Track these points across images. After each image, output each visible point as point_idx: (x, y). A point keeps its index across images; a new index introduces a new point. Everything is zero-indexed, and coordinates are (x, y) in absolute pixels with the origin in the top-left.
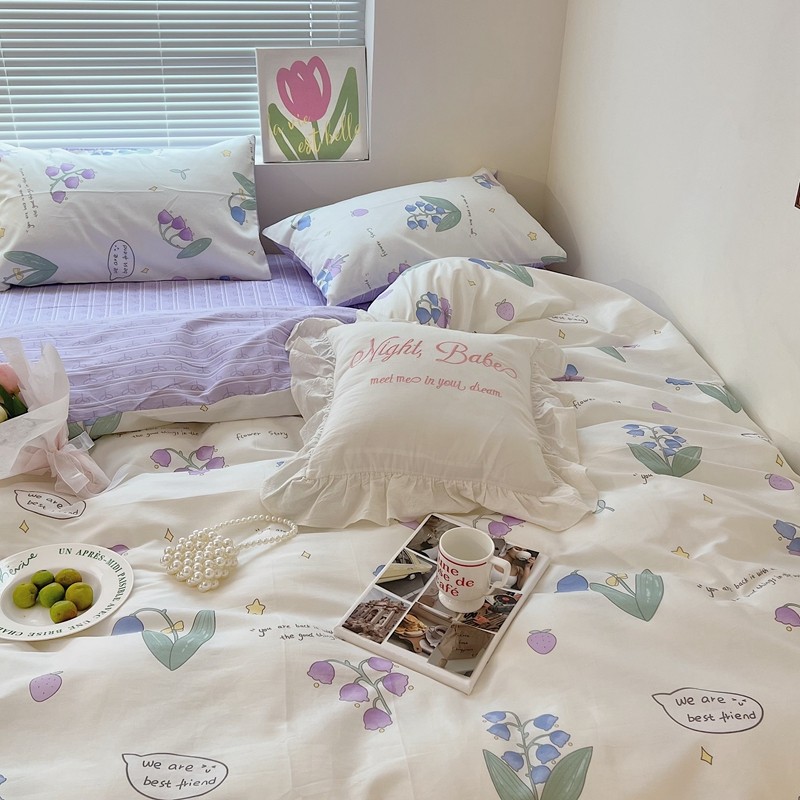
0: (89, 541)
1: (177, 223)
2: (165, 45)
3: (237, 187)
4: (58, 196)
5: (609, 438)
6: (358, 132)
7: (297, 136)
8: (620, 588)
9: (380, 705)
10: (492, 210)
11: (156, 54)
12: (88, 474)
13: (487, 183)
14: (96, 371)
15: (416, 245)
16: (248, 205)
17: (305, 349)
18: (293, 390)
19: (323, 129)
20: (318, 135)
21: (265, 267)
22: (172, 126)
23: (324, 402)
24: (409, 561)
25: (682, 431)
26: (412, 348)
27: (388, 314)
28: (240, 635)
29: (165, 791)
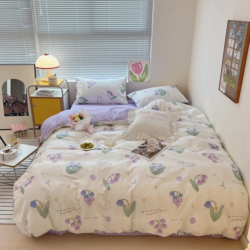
0: (93, 139)
1: (111, 93)
2: (111, 59)
3: (123, 86)
4: (89, 87)
5: (183, 130)
6: (147, 76)
7: (135, 77)
8: (178, 150)
9: (135, 161)
10: (173, 92)
11: (109, 61)
13: (173, 87)
14: (95, 115)
15: (155, 97)
16: (125, 90)
17: (131, 113)
18: (128, 120)
19: (140, 76)
21: (127, 102)
22: (111, 75)
23: (133, 121)
24: (144, 145)
25: (197, 129)
26: (149, 112)
27: (147, 108)
28: (115, 151)
29: (103, 166)
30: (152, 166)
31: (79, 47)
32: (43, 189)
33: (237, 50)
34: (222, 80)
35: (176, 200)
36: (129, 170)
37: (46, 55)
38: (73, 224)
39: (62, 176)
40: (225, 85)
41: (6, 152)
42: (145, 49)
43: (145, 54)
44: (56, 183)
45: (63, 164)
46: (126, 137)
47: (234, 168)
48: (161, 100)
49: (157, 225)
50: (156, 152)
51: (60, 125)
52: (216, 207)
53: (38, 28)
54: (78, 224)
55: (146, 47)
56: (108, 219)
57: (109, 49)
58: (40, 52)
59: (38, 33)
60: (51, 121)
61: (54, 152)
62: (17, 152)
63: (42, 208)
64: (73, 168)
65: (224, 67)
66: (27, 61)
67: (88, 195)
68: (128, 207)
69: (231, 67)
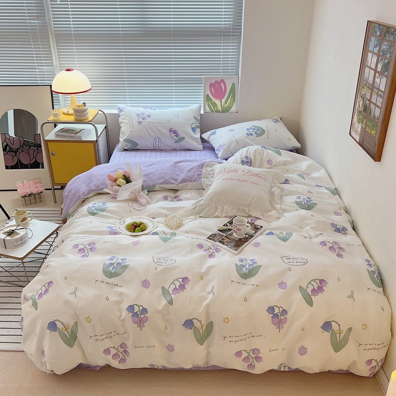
0: (145, 216)
1: (175, 132)
2: (175, 75)
3: (194, 121)
4: (140, 123)
5: (291, 199)
6: (235, 103)
7: (215, 105)
8: (281, 235)
9: (213, 254)
10: (276, 131)
11: (172, 78)
12: (147, 200)
13: (276, 121)
14: (150, 173)
15: (248, 141)
16: (198, 127)
17: (207, 171)
18: (202, 182)
19: (223, 103)
20: (221, 105)
21: (201, 146)
22: (175, 101)
23: (210, 185)
24: (227, 226)
25: (313, 198)
26: (236, 171)
27: (233, 162)
28: (181, 237)
29: (161, 264)
30: (239, 263)
31: (122, 55)
32: (67, 303)
33: (381, 74)
34: (355, 119)
35: (276, 320)
36: (203, 270)
37: (68, 70)
38: (115, 356)
39: (96, 281)
40: (360, 129)
41: (10, 235)
42: (232, 58)
43: (231, 66)
44: (88, 293)
45: (98, 260)
46: (199, 212)
47: (370, 265)
48: (256, 147)
49: (247, 357)
50: (247, 238)
51: (93, 190)
52: (340, 330)
53: (54, 24)
54: (123, 356)
55: (232, 55)
56: (170, 348)
57: (172, 58)
58: (60, 64)
59: (55, 34)
60: (78, 183)
61: (84, 240)
62: (26, 234)
63: (66, 333)
64: (114, 267)
65: (359, 99)
66: (39, 79)
67: (138, 312)
68: (201, 331)
69: (370, 100)
